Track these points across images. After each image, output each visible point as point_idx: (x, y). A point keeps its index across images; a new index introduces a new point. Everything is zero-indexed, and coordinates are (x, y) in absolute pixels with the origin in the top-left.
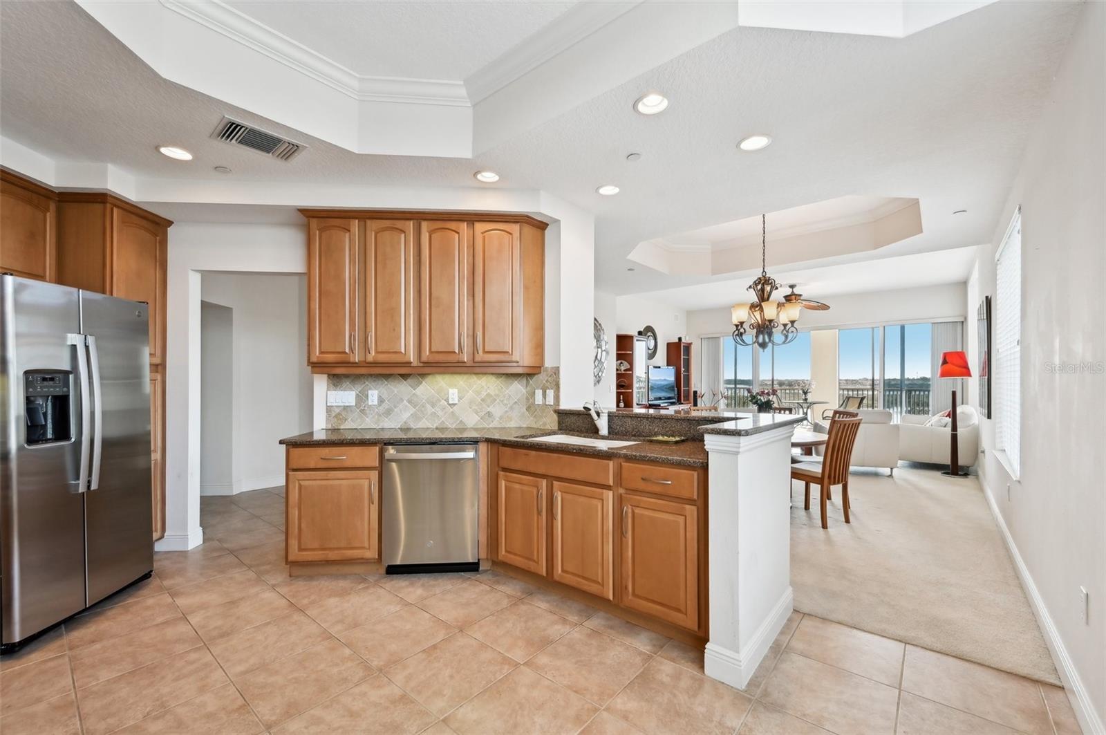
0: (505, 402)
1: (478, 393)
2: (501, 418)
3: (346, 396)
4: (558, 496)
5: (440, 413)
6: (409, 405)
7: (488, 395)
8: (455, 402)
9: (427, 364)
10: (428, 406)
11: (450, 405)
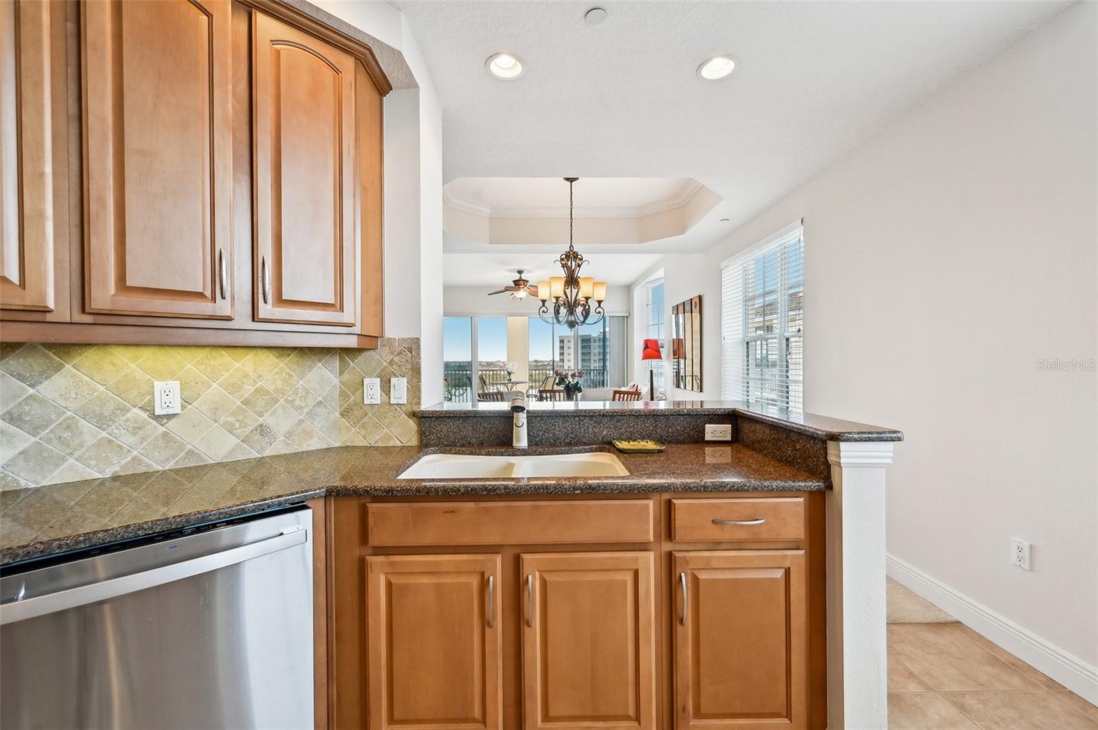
0: (298, 403)
1: (233, 388)
2: (289, 435)
4: (534, 581)
7: (259, 391)
8: (171, 411)
11: (158, 418)
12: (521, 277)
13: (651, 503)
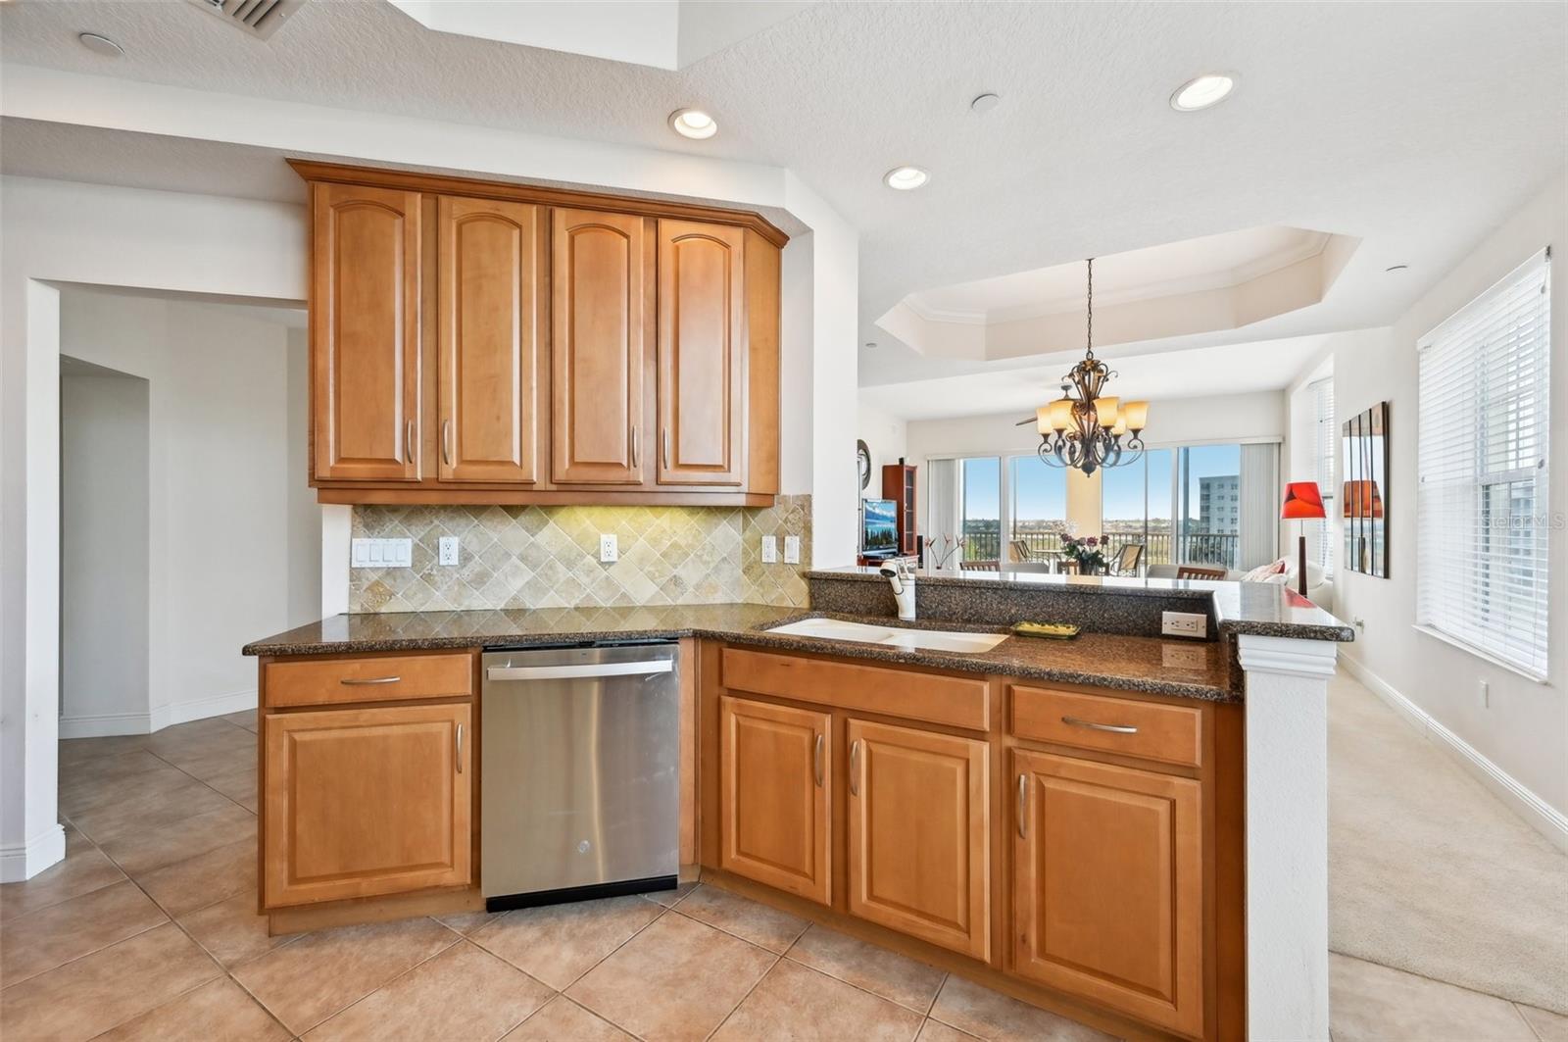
0: (705, 558)
1: (655, 542)
2: (698, 587)
3: (392, 549)
4: (860, 749)
5: (584, 580)
6: (522, 566)
7: (675, 546)
8: (611, 560)
9: (566, 487)
10: (560, 567)
11: (602, 564)
12: (1067, 395)
13: (986, 687)
